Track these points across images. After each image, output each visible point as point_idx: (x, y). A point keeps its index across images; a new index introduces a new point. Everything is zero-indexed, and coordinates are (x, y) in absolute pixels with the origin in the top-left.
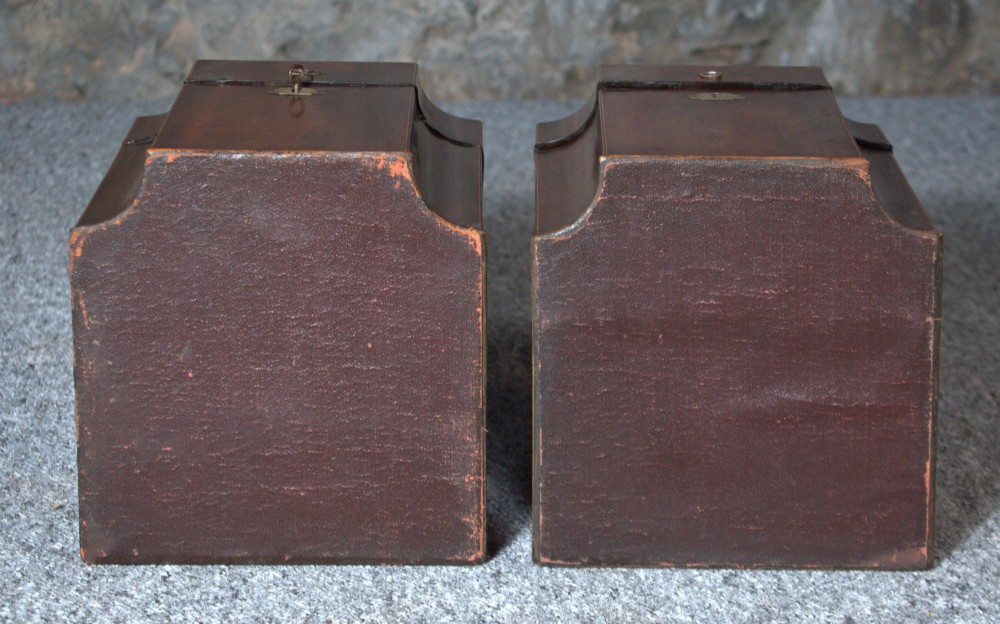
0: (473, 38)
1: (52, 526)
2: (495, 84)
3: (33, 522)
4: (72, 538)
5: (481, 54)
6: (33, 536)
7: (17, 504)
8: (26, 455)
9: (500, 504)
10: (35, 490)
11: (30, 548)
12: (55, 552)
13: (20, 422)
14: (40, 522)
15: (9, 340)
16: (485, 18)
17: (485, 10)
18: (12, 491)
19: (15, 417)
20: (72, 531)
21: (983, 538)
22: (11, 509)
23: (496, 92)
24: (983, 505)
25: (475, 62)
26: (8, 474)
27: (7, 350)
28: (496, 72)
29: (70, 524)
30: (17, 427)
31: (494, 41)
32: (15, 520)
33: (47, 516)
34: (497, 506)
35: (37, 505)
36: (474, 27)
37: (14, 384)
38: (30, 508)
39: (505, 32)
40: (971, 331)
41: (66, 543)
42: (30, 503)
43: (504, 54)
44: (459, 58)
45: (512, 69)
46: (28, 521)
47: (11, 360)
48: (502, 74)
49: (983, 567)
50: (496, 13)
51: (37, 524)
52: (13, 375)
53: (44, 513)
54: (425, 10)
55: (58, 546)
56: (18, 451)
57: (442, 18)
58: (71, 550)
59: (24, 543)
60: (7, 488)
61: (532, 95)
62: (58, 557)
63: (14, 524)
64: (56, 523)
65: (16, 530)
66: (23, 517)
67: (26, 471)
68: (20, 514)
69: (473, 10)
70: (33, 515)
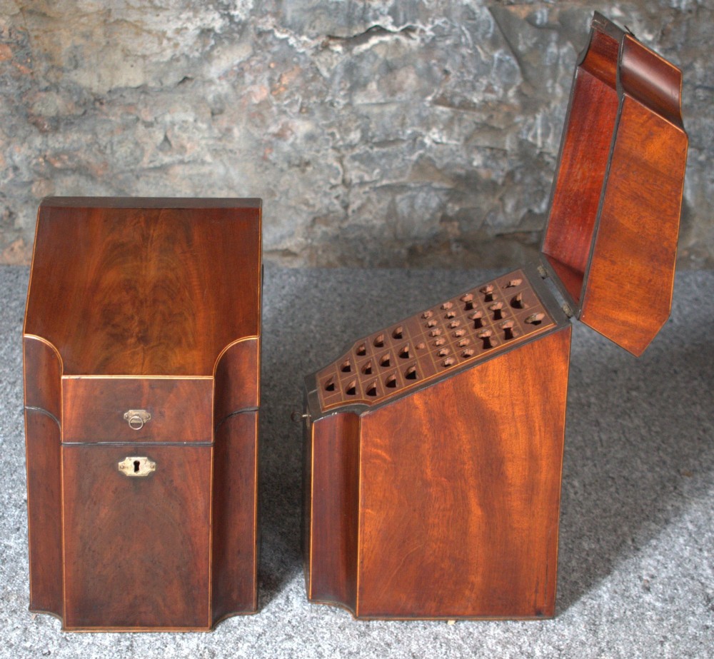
0: (345, 224)
1: (26, 629)
2: (360, 256)
3: (15, 626)
4: (38, 639)
5: (352, 235)
6: (14, 637)
7: (7, 612)
8: (16, 572)
9: (301, 618)
10: (18, 602)
11: (12, 645)
12: (25, 649)
13: (15, 546)
14: (20, 626)
15: (13, 480)
16: (353, 211)
17: (354, 207)
18: (5, 601)
19: (11, 543)
20: (38, 633)
22: (3, 615)
23: (361, 261)
25: (347, 240)
26: (4, 588)
27: (12, 488)
28: (361, 247)
29: (37, 628)
30: (12, 550)
31: (359, 227)
32: (5, 624)
33: (24, 621)
34: (299, 619)
35: (19, 613)
36: (346, 217)
37: (14, 515)
38: (15, 615)
39: (367, 221)
41: (34, 642)
42: (15, 611)
43: (366, 235)
44: (336, 238)
45: (371, 246)
46: (13, 625)
47: (14, 496)
48: (365, 249)
50: (360, 209)
51: (17, 628)
52: (14, 508)
53: (23, 619)
54: (314, 206)
55: (28, 645)
56: (12, 569)
57: (324, 211)
58: (36, 647)
59: (8, 641)
61: (385, 264)
62: (27, 653)
63: (4, 626)
64: (29, 627)
65: (4, 631)
66: (10, 621)
67: (15, 586)
68: (8, 620)
69: (346, 207)
70: (15, 621)
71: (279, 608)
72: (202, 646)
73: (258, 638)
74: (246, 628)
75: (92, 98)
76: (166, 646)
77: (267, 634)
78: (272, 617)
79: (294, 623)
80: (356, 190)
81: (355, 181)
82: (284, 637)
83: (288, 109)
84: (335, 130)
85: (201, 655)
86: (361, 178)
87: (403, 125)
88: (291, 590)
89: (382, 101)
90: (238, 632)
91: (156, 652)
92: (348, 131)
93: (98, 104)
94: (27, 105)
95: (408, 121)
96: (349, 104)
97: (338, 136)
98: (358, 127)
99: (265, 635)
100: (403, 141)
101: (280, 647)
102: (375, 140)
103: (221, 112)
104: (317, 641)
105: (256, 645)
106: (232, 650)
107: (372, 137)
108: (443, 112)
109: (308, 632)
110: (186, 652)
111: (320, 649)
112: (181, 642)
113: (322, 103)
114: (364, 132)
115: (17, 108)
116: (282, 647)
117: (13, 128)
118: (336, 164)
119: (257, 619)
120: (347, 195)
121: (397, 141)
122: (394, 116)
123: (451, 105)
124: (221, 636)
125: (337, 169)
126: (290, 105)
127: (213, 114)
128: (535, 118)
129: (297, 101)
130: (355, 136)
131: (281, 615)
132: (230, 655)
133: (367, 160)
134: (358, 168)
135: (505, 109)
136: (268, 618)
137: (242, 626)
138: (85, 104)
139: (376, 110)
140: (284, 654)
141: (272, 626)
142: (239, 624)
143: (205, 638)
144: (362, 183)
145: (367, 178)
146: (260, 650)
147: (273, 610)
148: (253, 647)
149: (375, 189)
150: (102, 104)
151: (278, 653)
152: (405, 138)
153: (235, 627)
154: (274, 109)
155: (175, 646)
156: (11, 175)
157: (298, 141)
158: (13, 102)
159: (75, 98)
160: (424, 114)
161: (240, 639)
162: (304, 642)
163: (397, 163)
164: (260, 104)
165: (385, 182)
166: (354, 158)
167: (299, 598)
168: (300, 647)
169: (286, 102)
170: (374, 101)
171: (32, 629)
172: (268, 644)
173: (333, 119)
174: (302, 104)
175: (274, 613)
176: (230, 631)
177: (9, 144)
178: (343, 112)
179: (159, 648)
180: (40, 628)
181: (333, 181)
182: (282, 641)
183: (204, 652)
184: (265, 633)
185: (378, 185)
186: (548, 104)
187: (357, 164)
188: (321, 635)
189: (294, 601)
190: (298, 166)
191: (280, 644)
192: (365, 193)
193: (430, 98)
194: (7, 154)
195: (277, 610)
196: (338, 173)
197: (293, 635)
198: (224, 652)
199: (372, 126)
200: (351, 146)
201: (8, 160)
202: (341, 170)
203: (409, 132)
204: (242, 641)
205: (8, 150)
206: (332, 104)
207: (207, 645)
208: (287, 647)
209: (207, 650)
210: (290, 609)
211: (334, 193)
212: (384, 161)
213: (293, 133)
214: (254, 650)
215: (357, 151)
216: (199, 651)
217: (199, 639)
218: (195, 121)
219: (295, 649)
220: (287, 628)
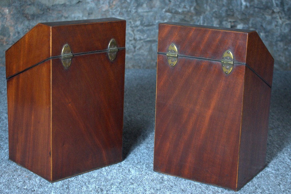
0: (134, 54)
1: (24, 182)
2: (140, 65)
3: (20, 180)
4: (29, 185)
5: (137, 58)
6: (20, 184)
7: (16, 175)
9: (135, 177)
10: (21, 172)
11: (18, 188)
12: (24, 189)
14: (22, 181)
16: (138, 49)
17: (138, 47)
18: (16, 172)
20: (29, 183)
21: (255, 190)
22: (15, 176)
23: (140, 67)
24: (255, 181)
25: (135, 60)
26: (15, 167)
28: (140, 62)
31: (139, 55)
32: (16, 180)
33: (24, 179)
35: (21, 176)
36: (135, 51)
38: (20, 177)
39: (142, 53)
41: (28, 187)
42: (20, 175)
43: (142, 58)
44: (131, 59)
45: (143, 61)
48: (141, 62)
50: (140, 48)
51: (21, 181)
53: (23, 178)
55: (25, 187)
59: (17, 186)
60: (14, 171)
61: (148, 68)
62: (25, 190)
63: (15, 181)
65: (15, 183)
66: (18, 179)
68: (17, 178)
69: (135, 47)
70: (20, 179)
71: (126, 174)
72: (97, 187)
73: (120, 184)
74: (114, 180)
75: (46, 8)
76: (82, 187)
77: (123, 182)
79: (133, 179)
80: (138, 42)
81: (138, 39)
82: (130, 183)
83: (115, 13)
84: (131, 21)
85: (97, 190)
86: (140, 38)
87: (155, 19)
88: (130, 167)
89: (148, 11)
90: (111, 182)
91: (79, 189)
92: (135, 21)
93: (48, 10)
94: (23, 10)
95: (157, 18)
96: (136, 12)
97: (132, 23)
98: (139, 20)
100: (155, 25)
101: (129, 187)
102: (145, 24)
103: (92, 13)
104: (143, 185)
105: (119, 187)
106: (109, 188)
107: (144, 23)
108: (169, 15)
109: (139, 182)
110: (91, 189)
111: (145, 188)
112: (88, 185)
113: (127, 11)
114: (142, 21)
115: (19, 11)
116: (130, 187)
117: (18, 18)
118: (132, 33)
119: (118, 177)
120: (135, 43)
121: (153, 25)
122: (152, 16)
123: (171, 12)
124: (105, 183)
126: (116, 12)
127: (89, 14)
128: (200, 17)
129: (118, 10)
130: (138, 23)
131: (128, 176)
132: (109, 190)
133: (142, 31)
134: (139, 34)
135: (190, 14)
137: (113, 180)
138: (44, 10)
139: (145, 14)
140: (131, 190)
141: (125, 179)
142: (111, 179)
143: (98, 184)
144: (140, 40)
145: (142, 38)
146: (121, 188)
147: (124, 174)
148: (118, 187)
149: (145, 42)
150: (50, 10)
151: (128, 189)
152: (155, 24)
153: (110, 180)
154: (110, 13)
155: (86, 187)
156: (17, 35)
158: (18, 9)
159: (40, 8)
160: (162, 15)
161: (112, 184)
162: (138, 185)
163: (153, 33)
164: (105, 11)
165: (148, 39)
166: (138, 31)
167: (134, 170)
168: (137, 187)
169: (115, 11)
170: (145, 11)
171: (27, 182)
172: (124, 186)
173: (131, 17)
174: (120, 11)
175: (124, 175)
176: (108, 181)
177: (16, 24)
178: (135, 15)
179: (80, 188)
180: (30, 181)
181: (130, 39)
182: (129, 185)
183: (98, 189)
184: (122, 182)
185: (146, 40)
186: (205, 13)
187: (139, 33)
188: (145, 183)
189: (132, 171)
191: (129, 186)
192: (142, 43)
193: (164, 10)
194: (16, 28)
195: (125, 174)
196: (132, 36)
197: (133, 183)
198: (106, 189)
199: (144, 19)
200: (137, 26)
201: (16, 30)
203: (157, 22)
204: (113, 185)
205: (16, 26)
206: (130, 11)
207: (99, 186)
208: (131, 187)
209: (99, 188)
210: (130, 174)
211: (131, 43)
212: (148, 32)
214: (118, 188)
215: (139, 28)
216: (96, 189)
217: (95, 184)
218: (83, 16)
219: (135, 188)
220: (131, 180)
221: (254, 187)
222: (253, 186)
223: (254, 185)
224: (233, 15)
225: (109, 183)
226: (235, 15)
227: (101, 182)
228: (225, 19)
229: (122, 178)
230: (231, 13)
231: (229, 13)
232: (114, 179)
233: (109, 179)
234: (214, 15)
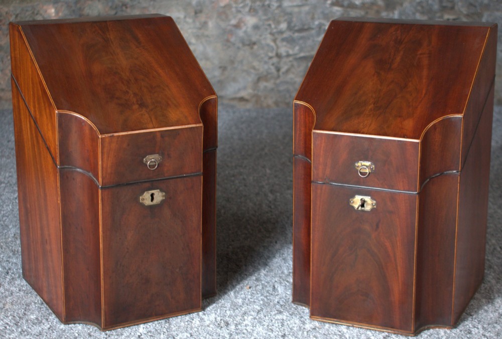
0: (278, 81)
2: (287, 101)
5: (282, 88)
9: (286, 300)
16: (283, 73)
17: (283, 69)
21: (497, 319)
24: (498, 302)
25: (279, 92)
31: (287, 83)
34: (284, 301)
36: (279, 77)
39: (291, 79)
40: (491, 217)
43: (291, 88)
44: (272, 90)
49: (498, 333)
50: (288, 71)
54: (258, 70)
57: (265, 73)
69: (278, 70)
71: (269, 293)
72: (219, 319)
73: (258, 313)
74: (249, 307)
75: (121, 4)
76: (193, 320)
77: (264, 311)
78: (265, 299)
79: (281, 303)
80: (284, 60)
81: (284, 54)
82: (276, 312)
83: (241, 10)
84: (271, 22)
85: (218, 324)
86: (287, 52)
87: (313, 18)
88: (276, 281)
89: (300, 4)
90: (243, 309)
91: (186, 323)
92: (279, 23)
93: (124, 8)
94: (80, 9)
95: (316, 16)
96: (280, 6)
97: (273, 26)
98: (285, 20)
99: (262, 311)
100: (313, 29)
101: (274, 318)
102: (296, 28)
103: (201, 11)
104: (300, 314)
105: (257, 317)
106: (240, 321)
107: (295, 26)
108: (337, 11)
109: (293, 309)
110: (207, 323)
111: (302, 319)
112: (204, 317)
113: (263, 6)
114: (289, 23)
115: (74, 11)
116: (276, 318)
118: (272, 44)
119: (256, 300)
120: (279, 63)
121: (309, 29)
122: (308, 13)
123: (342, 6)
124: (232, 312)
125: (272, 47)
126: (244, 7)
127: (196, 13)
128: (393, 13)
129: (247, 5)
130: (283, 26)
131: (271, 298)
132: (240, 324)
133: (290, 41)
134: (285, 46)
135: (375, 8)
136: (262, 300)
137: (245, 305)
138: (116, 8)
139: (296, 10)
140: (278, 323)
141: (266, 305)
142: (243, 304)
143: (220, 313)
144: (288, 56)
145: (291, 52)
146: (260, 320)
147: (265, 295)
148: (255, 318)
149: (296, 59)
150: (126, 8)
151: (273, 322)
152: (314, 27)
153: (241, 306)
154: (234, 10)
155: (199, 319)
157: (249, 30)
158: (71, 7)
159: (110, 4)
160: (327, 12)
161: (245, 313)
162: (291, 315)
163: (309, 43)
164: (225, 7)
165: (302, 55)
166: (283, 40)
167: (282, 287)
168: (288, 318)
169: (241, 5)
170: (295, 4)
172: (265, 316)
173: (270, 15)
174: (251, 6)
175: (266, 297)
176: (237, 309)
178: (277, 11)
179: (188, 321)
181: (270, 54)
182: (275, 315)
183: (221, 323)
184: (262, 310)
185: (298, 56)
186: (401, 5)
187: (284, 43)
188: (302, 310)
189: (279, 289)
190: (249, 45)
191: (274, 317)
192: (290, 61)
193: (329, 2)
195: (268, 294)
196: (273, 49)
197: (282, 310)
198: (235, 322)
199: (294, 19)
200: (281, 32)
202: (275, 47)
203: (317, 23)
204: (247, 315)
206: (269, 6)
207: (222, 318)
208: (279, 318)
209: (222, 321)
210: (276, 294)
211: (271, 62)
212: (301, 42)
213: (245, 25)
214: (256, 320)
215: (285, 35)
216: (217, 322)
217: (216, 314)
218: (185, 17)
219: (285, 319)
220: (277, 306)
221: (497, 314)
222: (495, 312)
223: (497, 310)
224: (452, 8)
225: (240, 312)
226: (456, 8)
227: (226, 311)
228: (438, 15)
229: (261, 302)
230: (449, 5)
231: (444, 4)
232: (247, 305)
233: (239, 305)
234: (419, 8)
